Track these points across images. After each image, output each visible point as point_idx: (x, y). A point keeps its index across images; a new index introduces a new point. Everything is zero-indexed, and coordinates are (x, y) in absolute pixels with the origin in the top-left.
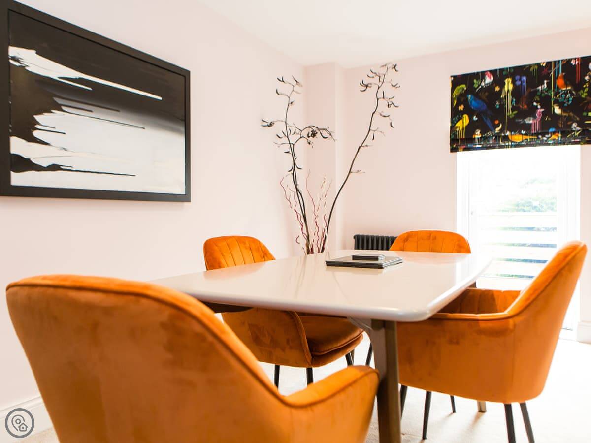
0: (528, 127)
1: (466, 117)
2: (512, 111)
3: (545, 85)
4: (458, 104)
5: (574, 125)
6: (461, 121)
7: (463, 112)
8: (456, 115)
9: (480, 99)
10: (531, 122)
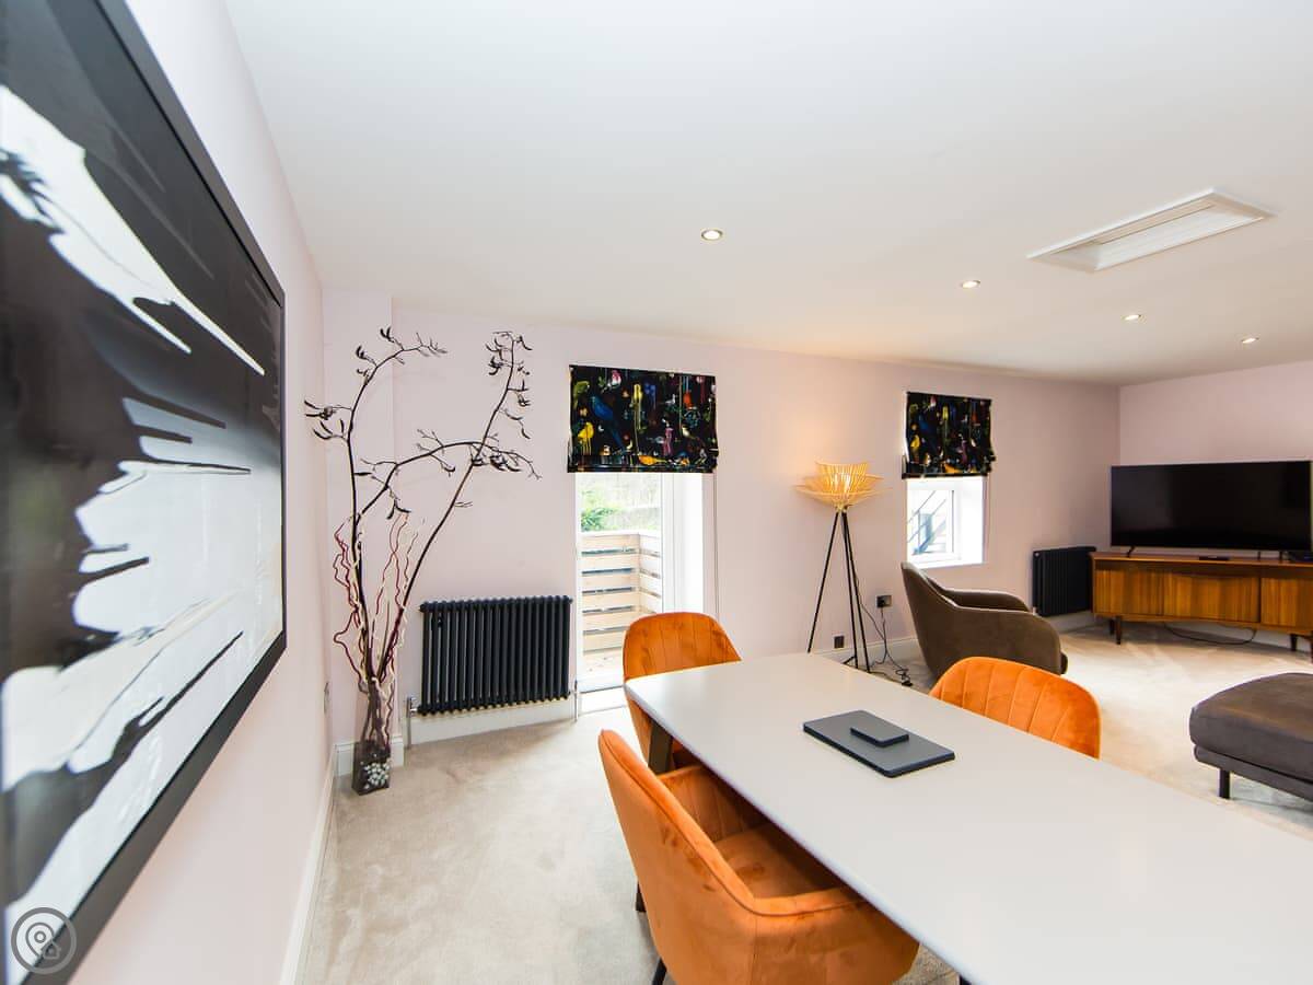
0: (660, 448)
1: (589, 426)
2: (642, 426)
3: (674, 401)
4: (579, 408)
5: (702, 451)
6: (584, 431)
7: (587, 419)
8: (577, 422)
9: (605, 404)
10: (662, 442)
